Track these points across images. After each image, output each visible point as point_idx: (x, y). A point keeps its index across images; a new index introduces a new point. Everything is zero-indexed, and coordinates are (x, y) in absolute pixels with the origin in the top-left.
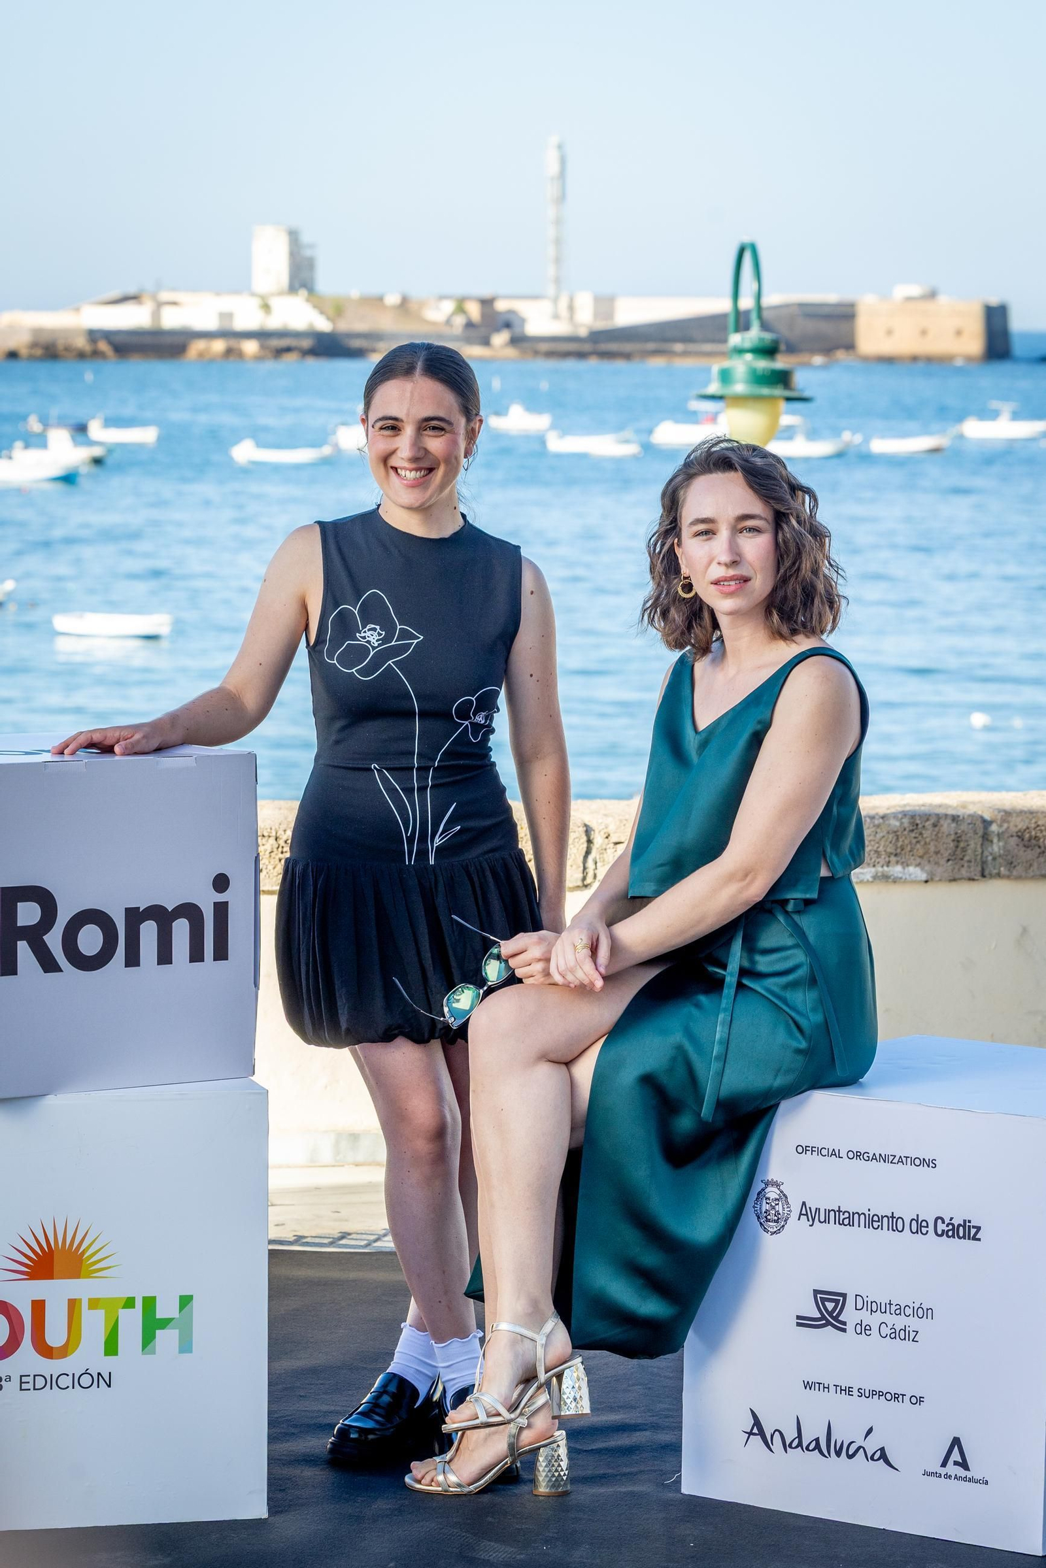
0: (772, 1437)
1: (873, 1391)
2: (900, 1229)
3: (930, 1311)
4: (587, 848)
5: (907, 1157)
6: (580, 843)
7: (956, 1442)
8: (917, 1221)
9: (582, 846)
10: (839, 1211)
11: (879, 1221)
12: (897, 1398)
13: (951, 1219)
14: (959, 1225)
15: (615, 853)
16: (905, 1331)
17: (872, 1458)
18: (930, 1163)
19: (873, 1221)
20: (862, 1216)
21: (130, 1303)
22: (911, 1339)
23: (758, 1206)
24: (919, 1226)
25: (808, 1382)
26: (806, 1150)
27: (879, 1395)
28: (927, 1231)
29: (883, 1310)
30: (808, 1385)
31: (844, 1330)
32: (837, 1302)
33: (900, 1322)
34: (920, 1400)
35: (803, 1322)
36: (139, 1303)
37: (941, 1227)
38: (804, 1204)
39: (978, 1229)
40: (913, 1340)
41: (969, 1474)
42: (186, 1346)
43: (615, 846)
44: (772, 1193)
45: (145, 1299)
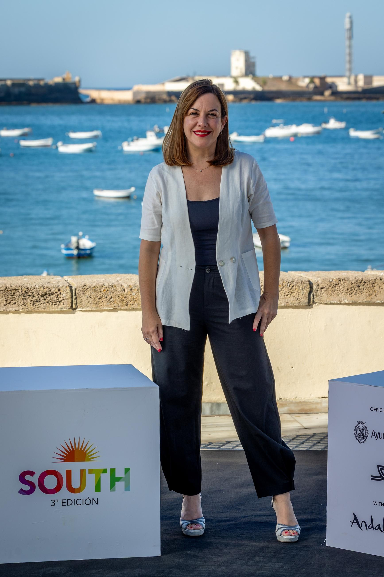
0: (362, 523)
4: (310, 290)
6: (307, 288)
9: (308, 289)
15: (321, 292)
21: (105, 471)
23: (356, 432)
25: (375, 502)
26: (374, 409)
30: (375, 503)
35: (374, 478)
36: (109, 471)
38: (374, 431)
42: (127, 488)
43: (321, 289)
44: (361, 427)
45: (111, 470)
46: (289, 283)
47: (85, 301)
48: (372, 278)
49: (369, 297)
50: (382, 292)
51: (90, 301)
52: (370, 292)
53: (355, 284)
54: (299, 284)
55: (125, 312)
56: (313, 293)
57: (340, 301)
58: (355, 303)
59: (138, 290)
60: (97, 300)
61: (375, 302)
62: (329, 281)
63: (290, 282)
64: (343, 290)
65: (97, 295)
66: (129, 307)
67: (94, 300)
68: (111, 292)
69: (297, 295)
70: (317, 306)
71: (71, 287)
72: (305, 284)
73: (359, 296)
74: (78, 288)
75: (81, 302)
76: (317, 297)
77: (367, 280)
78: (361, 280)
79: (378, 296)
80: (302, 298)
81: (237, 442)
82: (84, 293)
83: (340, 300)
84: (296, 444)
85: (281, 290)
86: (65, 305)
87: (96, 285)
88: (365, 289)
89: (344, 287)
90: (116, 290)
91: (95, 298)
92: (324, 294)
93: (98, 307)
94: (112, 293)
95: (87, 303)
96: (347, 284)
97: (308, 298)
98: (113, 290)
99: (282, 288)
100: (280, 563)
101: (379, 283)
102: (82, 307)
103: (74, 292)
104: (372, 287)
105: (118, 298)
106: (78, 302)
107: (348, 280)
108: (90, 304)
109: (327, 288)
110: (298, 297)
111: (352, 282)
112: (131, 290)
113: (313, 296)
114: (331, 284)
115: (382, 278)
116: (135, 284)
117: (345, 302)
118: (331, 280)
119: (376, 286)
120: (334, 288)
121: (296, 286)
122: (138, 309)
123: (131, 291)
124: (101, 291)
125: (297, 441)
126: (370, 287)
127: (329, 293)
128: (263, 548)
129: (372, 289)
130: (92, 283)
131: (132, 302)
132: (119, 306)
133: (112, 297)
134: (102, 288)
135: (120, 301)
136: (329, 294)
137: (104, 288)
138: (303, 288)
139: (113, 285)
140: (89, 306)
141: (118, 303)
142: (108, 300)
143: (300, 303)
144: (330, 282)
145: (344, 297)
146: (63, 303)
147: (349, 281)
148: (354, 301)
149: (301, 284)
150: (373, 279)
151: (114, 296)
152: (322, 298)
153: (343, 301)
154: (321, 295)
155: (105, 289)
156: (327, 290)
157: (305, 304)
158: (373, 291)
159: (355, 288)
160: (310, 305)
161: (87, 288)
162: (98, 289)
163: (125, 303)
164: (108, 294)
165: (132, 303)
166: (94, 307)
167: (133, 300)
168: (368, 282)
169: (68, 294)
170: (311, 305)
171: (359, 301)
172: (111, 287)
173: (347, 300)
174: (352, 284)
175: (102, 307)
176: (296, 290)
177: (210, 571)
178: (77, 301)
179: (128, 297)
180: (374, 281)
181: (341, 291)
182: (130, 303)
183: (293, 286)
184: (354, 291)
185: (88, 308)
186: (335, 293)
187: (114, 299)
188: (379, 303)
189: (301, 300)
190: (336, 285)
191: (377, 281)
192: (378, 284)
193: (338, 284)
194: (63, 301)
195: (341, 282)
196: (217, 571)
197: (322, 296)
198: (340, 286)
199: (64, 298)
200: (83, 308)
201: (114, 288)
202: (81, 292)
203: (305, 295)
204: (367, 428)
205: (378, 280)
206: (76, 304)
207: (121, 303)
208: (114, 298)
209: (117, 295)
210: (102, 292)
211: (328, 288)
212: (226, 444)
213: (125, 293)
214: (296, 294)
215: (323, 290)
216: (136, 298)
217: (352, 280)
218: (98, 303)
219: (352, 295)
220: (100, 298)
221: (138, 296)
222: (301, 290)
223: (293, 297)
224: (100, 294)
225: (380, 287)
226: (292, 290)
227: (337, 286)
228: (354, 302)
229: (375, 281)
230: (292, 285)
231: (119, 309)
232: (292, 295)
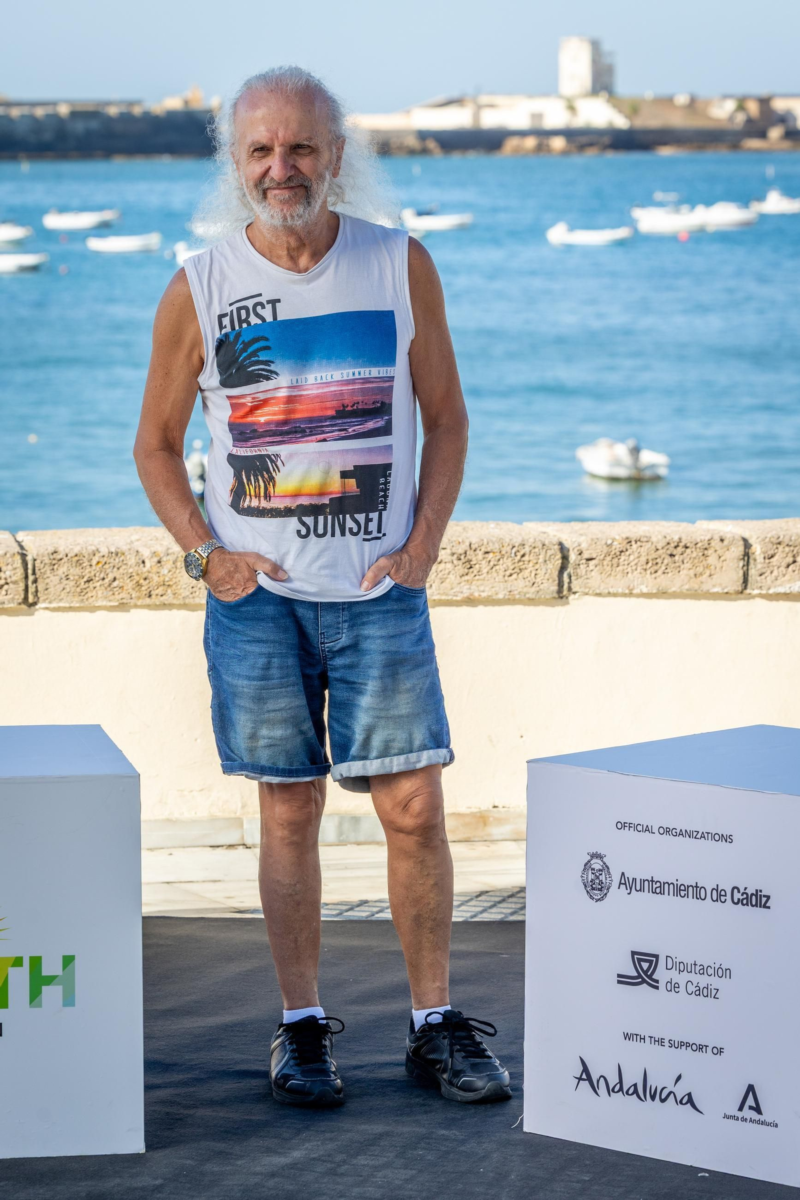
0: (598, 1081)
1: (681, 1042)
2: (703, 897)
3: (728, 971)
4: (562, 563)
5: (708, 833)
6: (555, 559)
7: (751, 1088)
8: (717, 891)
10: (652, 881)
11: (685, 890)
12: (702, 1049)
13: (746, 889)
14: (752, 894)
15: (588, 568)
16: (707, 989)
17: (681, 1102)
18: (727, 839)
19: (680, 890)
20: (671, 886)
21: (18, 962)
22: (713, 996)
23: (585, 876)
24: (719, 895)
25: (627, 1034)
26: (624, 826)
27: (687, 1046)
28: (726, 900)
29: (689, 970)
30: (627, 1036)
31: (657, 988)
32: (651, 962)
33: (703, 981)
34: (720, 1051)
35: (623, 980)
36: (26, 962)
37: (737, 896)
38: (623, 874)
39: (768, 897)
40: (714, 997)
41: (762, 1118)
42: (69, 1000)
43: (588, 562)
44: (597, 864)
45: (32, 959)
46: (514, 547)
47: (55, 586)
48: (702, 538)
49: (694, 579)
50: (724, 569)
51: (67, 586)
52: (698, 568)
53: (664, 550)
54: (536, 550)
55: (145, 612)
56: (570, 569)
57: (631, 587)
58: (662, 594)
59: (174, 563)
60: (83, 583)
61: (708, 591)
62: (606, 543)
63: (517, 545)
64: (636, 564)
65: (82, 573)
66: (154, 600)
67: (76, 585)
68: (114, 567)
69: (533, 575)
70: (578, 599)
71: (23, 556)
72: (551, 549)
73: (674, 576)
74: (40, 558)
75: (47, 589)
76: (577, 579)
77: (691, 542)
78: (678, 540)
79: (714, 577)
80: (544, 581)
81: (383, 902)
82: (53, 569)
83: (629, 587)
84: (514, 907)
85: (496, 563)
86: (11, 596)
87: (79, 551)
88: (685, 562)
89: (639, 557)
90: (125, 562)
91: (77, 581)
92: (593, 573)
93: (85, 600)
94: (115, 569)
95: (59, 590)
96: (646, 550)
97: (557, 582)
98: (119, 562)
99: (499, 560)
100: (411, 1169)
101: (717, 549)
102: (49, 600)
103: (30, 566)
104: (702, 558)
105: (129, 580)
106: (39, 589)
107: (647, 542)
108: (67, 594)
109: (599, 560)
110: (535, 578)
111: (656, 547)
112: (159, 562)
113: (570, 577)
114: (610, 550)
115: (723, 538)
116: (168, 549)
117: (641, 590)
118: (609, 542)
119: (711, 554)
120: (616, 560)
121: (530, 554)
122: (174, 605)
123: (159, 565)
124: (91, 565)
125: (518, 901)
126: (698, 557)
127: (604, 570)
128: (381, 1136)
129: (702, 561)
130: (71, 547)
131: (161, 589)
132: (131, 598)
133: (117, 577)
134: (93, 558)
135: (134, 586)
136: (606, 573)
137: (99, 557)
138: (547, 559)
139: (119, 551)
140: (65, 598)
141: (129, 591)
142: (108, 584)
143: (540, 593)
144: (608, 546)
145: (638, 578)
146: (7, 591)
147: (650, 543)
148: (660, 589)
149: (541, 551)
150: (704, 540)
151: (121, 576)
152: (588, 581)
153: (637, 588)
154: (586, 575)
155: (101, 560)
156: (601, 565)
157: (551, 596)
158: (706, 566)
159: (664, 559)
160: (562, 598)
161: (59, 557)
162: (85, 560)
163: (145, 592)
164: (108, 571)
165: (160, 591)
166: (76, 599)
167: (164, 585)
168: (694, 547)
169: (18, 570)
170: (565, 598)
171: (673, 589)
172: (113, 555)
173: (645, 585)
174: (657, 550)
175: (93, 601)
176: (531, 564)
177: (247, 1185)
178: (36, 587)
179: (152, 578)
180: (707, 544)
181: (631, 566)
182: (157, 592)
183: (523, 556)
184: (660, 567)
185: (63, 601)
186: (619, 571)
187: (120, 582)
188: (717, 593)
189: (542, 585)
190: (622, 552)
191: (713, 544)
192: (716, 551)
193: (624, 550)
194: (6, 587)
195: (631, 545)
196: (264, 1187)
197: (589, 576)
198: (629, 555)
199: (9, 581)
200: (50, 602)
201: (121, 559)
202: (47, 567)
203: (550, 574)
204: (608, 868)
205: (716, 542)
206: (35, 594)
207: (137, 592)
208: (121, 580)
209: (127, 573)
210: (94, 567)
211: (604, 560)
212: (358, 906)
213: (145, 570)
214: (531, 572)
215: (592, 563)
216: (171, 580)
217: (658, 542)
218: (85, 591)
219: (657, 574)
220: (88, 581)
221: (175, 576)
222: (542, 564)
223: (523, 580)
224: (90, 572)
225: (720, 557)
226: (521, 563)
227: (623, 554)
228: (662, 590)
229: (709, 544)
230: (522, 553)
231: (132, 604)
232: (520, 575)
